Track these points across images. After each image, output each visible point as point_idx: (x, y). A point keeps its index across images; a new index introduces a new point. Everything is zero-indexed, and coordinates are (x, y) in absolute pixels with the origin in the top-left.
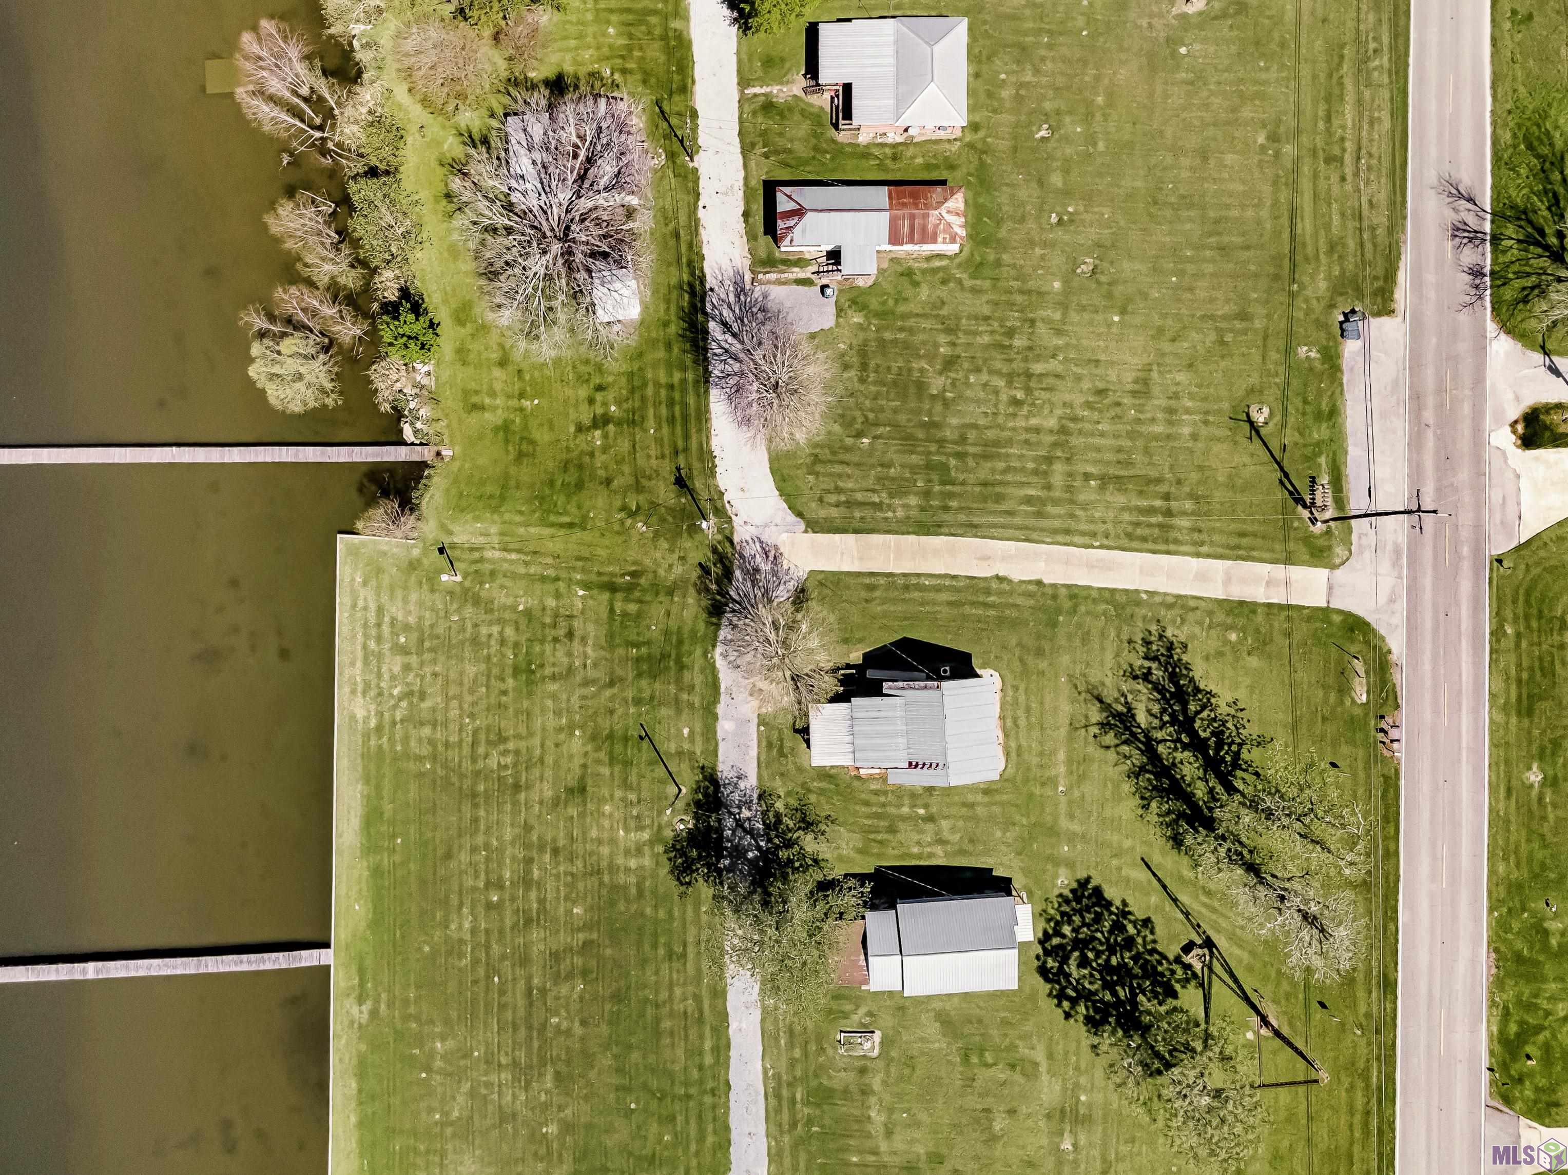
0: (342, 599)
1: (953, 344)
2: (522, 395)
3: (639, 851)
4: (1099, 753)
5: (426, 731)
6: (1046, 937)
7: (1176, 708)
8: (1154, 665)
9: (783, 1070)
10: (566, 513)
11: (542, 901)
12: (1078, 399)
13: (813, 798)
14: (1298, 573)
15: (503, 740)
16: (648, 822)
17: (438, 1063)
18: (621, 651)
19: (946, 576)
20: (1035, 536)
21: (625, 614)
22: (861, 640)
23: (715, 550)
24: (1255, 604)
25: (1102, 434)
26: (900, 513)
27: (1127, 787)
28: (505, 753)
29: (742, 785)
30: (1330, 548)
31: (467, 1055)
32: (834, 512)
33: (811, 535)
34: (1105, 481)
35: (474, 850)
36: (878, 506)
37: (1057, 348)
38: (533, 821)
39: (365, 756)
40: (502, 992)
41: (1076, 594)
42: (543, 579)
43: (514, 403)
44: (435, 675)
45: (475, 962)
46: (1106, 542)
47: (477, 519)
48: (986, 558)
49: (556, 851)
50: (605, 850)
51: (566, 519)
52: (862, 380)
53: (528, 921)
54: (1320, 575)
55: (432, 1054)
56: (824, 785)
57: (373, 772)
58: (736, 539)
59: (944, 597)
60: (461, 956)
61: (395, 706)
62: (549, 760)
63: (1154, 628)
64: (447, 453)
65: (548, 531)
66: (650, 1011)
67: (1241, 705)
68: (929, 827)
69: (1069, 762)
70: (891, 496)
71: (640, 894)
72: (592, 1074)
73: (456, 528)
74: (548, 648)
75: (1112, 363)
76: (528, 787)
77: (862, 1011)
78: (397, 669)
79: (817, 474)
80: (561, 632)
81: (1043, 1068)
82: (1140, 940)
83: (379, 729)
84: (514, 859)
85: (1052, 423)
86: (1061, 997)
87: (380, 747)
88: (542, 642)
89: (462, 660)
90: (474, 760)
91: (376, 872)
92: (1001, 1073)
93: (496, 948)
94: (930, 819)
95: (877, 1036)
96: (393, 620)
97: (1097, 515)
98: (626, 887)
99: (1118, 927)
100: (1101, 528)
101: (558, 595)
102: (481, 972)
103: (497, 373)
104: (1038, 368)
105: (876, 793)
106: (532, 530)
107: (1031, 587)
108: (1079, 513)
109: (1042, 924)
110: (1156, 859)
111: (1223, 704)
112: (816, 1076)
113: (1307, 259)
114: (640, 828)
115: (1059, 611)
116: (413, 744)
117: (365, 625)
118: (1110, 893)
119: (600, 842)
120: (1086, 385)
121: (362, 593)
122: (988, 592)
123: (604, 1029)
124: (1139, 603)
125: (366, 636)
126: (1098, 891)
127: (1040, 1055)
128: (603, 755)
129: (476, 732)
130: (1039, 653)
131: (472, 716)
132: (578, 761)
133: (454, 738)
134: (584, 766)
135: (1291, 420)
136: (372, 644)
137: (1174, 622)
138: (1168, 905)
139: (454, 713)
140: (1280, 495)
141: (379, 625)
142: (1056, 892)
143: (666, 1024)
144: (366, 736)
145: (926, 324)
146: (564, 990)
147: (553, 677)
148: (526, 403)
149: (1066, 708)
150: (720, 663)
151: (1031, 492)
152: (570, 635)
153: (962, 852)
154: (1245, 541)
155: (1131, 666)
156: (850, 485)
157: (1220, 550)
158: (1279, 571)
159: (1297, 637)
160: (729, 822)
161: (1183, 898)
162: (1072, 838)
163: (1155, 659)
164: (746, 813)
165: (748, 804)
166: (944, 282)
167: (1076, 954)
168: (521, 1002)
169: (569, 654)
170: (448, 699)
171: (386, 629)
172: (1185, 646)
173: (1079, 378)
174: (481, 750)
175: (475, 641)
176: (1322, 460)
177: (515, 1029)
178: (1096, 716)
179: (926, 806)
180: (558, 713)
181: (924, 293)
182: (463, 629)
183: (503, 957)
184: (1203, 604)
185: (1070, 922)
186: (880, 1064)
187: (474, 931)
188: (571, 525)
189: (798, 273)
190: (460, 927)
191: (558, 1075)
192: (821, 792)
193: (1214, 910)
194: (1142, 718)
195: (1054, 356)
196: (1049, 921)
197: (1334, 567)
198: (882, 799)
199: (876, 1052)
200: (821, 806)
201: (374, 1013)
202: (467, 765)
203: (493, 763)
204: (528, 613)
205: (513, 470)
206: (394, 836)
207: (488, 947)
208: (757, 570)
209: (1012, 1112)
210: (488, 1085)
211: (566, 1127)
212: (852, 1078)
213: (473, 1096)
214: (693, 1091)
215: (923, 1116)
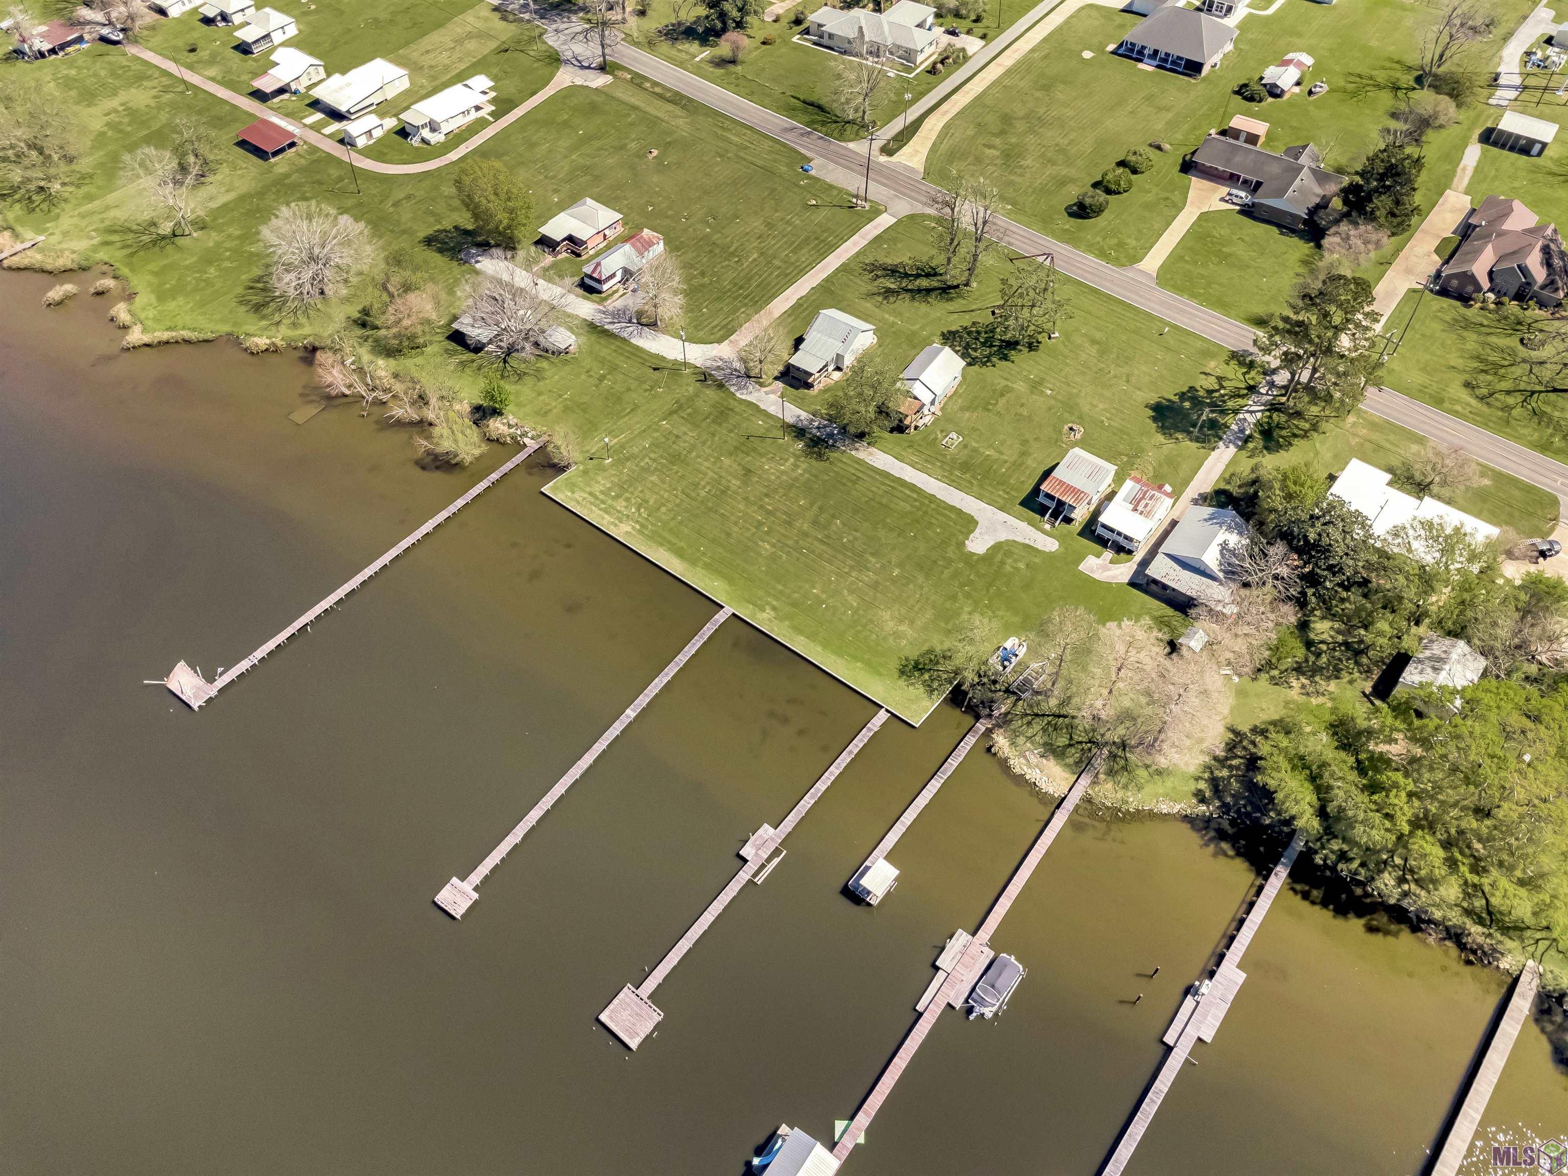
0: (570, 505)
2: (560, 396)
3: (796, 466)
4: (895, 305)
5: (663, 509)
7: (897, 275)
8: (875, 272)
9: (942, 473)
10: (625, 409)
11: (785, 513)
12: (756, 244)
13: (831, 400)
14: (878, 220)
16: (787, 456)
18: (704, 424)
20: (793, 282)
21: (689, 415)
23: (696, 374)
24: (878, 236)
25: (775, 244)
26: (743, 315)
27: (916, 304)
28: (704, 487)
29: (802, 418)
30: (877, 209)
31: (831, 583)
32: (722, 332)
33: (723, 344)
34: (793, 252)
35: (736, 524)
36: (733, 320)
37: (731, 241)
38: (745, 496)
39: (650, 538)
40: (813, 552)
41: (827, 280)
42: (644, 431)
43: (560, 400)
44: (642, 491)
45: (789, 554)
46: (815, 262)
47: (593, 438)
48: (788, 299)
49: (767, 495)
50: (785, 478)
51: (628, 410)
53: (789, 523)
54: (885, 215)
55: (816, 595)
57: (660, 540)
58: (699, 366)
59: (790, 320)
60: (780, 557)
61: (640, 514)
62: (724, 474)
63: (861, 266)
64: (552, 433)
65: (626, 419)
66: (873, 503)
67: (913, 257)
69: (891, 315)
70: (734, 314)
71: (816, 476)
72: (883, 541)
73: (588, 448)
74: (675, 446)
75: (753, 229)
76: (728, 488)
77: (938, 432)
78: (624, 503)
79: (700, 330)
80: (673, 439)
81: (1010, 384)
82: (979, 328)
83: (642, 526)
84: (754, 512)
85: (756, 255)
86: (984, 364)
87: (652, 531)
88: (670, 447)
89: (647, 478)
90: (695, 499)
91: (707, 566)
92: (1002, 401)
93: (790, 543)
95: (954, 432)
96: (602, 492)
97: (803, 260)
98: (808, 480)
99: (969, 333)
101: (657, 431)
102: (795, 554)
103: (541, 398)
104: (732, 249)
106: (619, 423)
107: (812, 291)
108: (798, 264)
110: (952, 309)
111: (908, 262)
112: (955, 463)
113: (771, 168)
114: (787, 460)
115: (828, 287)
116: (664, 517)
117: (591, 503)
118: (953, 328)
119: (778, 477)
120: (753, 240)
121: (577, 495)
122: (801, 305)
123: (866, 524)
124: (848, 265)
125: (597, 506)
126: (950, 332)
127: (1004, 383)
128: (741, 455)
129: (683, 492)
131: (675, 489)
132: (735, 466)
133: (678, 501)
134: (739, 464)
135: (822, 196)
136: (603, 506)
137: (864, 259)
138: (973, 314)
139: (666, 495)
140: (845, 211)
141: (597, 498)
142: (940, 344)
143: (884, 501)
144: (640, 532)
146: (834, 528)
147: (689, 452)
148: (565, 396)
149: (868, 305)
150: (743, 397)
151: (776, 273)
152: (677, 437)
154: (853, 227)
155: (869, 279)
156: (716, 323)
158: (873, 224)
159: (901, 231)
160: (814, 431)
161: (974, 307)
162: (923, 328)
163: (873, 271)
164: (816, 424)
165: (813, 421)
167: (970, 350)
168: (824, 548)
169: (685, 442)
171: (602, 496)
172: (876, 261)
173: (748, 240)
174: (693, 495)
175: (643, 469)
176: (845, 196)
178: (880, 299)
180: (707, 460)
182: (634, 471)
183: (797, 542)
184: (865, 248)
185: (955, 346)
186: (967, 438)
187: (773, 546)
188: (632, 410)
189: (617, 295)
190: (766, 550)
191: (872, 554)
192: (833, 396)
193: (985, 301)
194: (893, 286)
195: (733, 243)
197: (885, 211)
199: (961, 437)
200: (837, 400)
201: (774, 609)
202: (694, 503)
203: (703, 493)
204: (652, 445)
205: (587, 416)
206: (699, 550)
207: (787, 545)
208: (718, 366)
209: (1022, 405)
210: (852, 583)
211: (901, 565)
212: (966, 452)
213: (851, 592)
214: (924, 509)
215: (1002, 437)
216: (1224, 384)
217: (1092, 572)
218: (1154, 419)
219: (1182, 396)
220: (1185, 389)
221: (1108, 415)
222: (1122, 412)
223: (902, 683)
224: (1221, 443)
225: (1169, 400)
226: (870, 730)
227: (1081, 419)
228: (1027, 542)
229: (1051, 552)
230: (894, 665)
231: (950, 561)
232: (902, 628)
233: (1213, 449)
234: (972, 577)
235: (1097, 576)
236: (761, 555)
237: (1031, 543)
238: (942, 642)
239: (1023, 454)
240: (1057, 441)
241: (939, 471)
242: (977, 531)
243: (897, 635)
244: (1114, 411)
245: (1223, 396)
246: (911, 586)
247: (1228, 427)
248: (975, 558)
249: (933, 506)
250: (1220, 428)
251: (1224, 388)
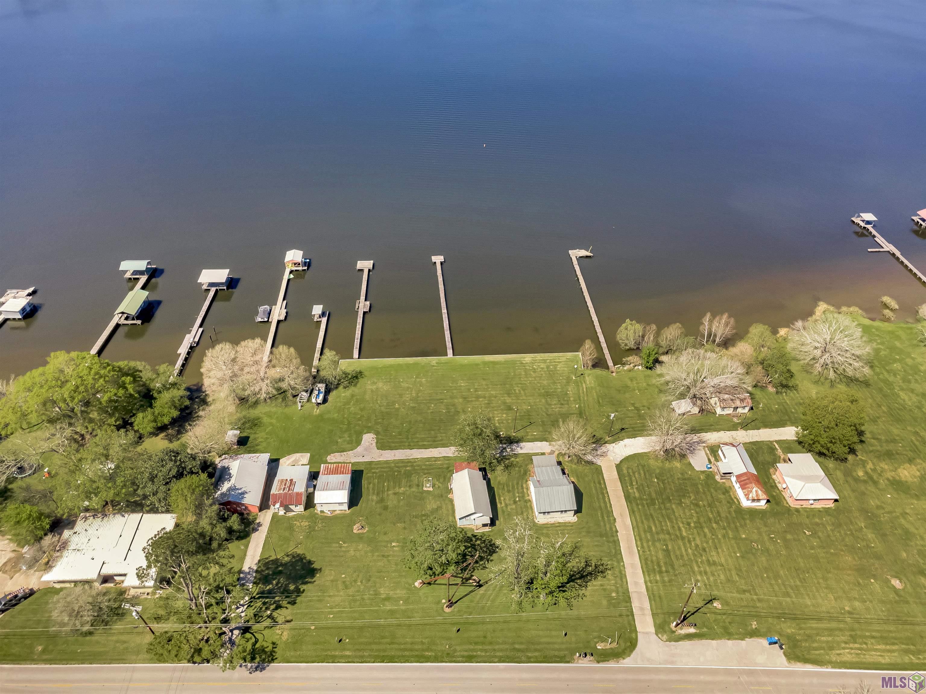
0: (561, 354)
1: (704, 506)
2: (639, 390)
5: (524, 373)
6: (475, 536)
7: (577, 576)
8: (593, 567)
9: (417, 463)
10: (603, 401)
11: (472, 401)
12: (698, 542)
13: (517, 469)
14: (650, 620)
15: (524, 390)
16: (502, 425)
17: (418, 380)
19: (611, 505)
20: (636, 530)
22: (578, 480)
23: (601, 439)
24: (631, 602)
25: (686, 550)
26: (630, 491)
28: (519, 391)
29: (519, 449)
30: (665, 632)
31: (420, 386)
32: (625, 471)
33: (614, 465)
34: (667, 551)
35: (487, 385)
36: (631, 484)
37: (717, 536)
38: (498, 398)
39: (513, 361)
40: (441, 393)
42: (579, 397)
43: (636, 388)
44: (542, 374)
45: (451, 387)
46: (641, 552)
47: (594, 381)
48: (621, 515)
49: (489, 404)
51: (601, 401)
52: (678, 479)
53: (465, 398)
54: (652, 630)
55: (421, 378)
56: (522, 471)
57: (509, 363)
58: (607, 445)
59: (603, 505)
60: (453, 384)
61: (530, 367)
62: (519, 401)
63: (609, 567)
64: (614, 374)
65: (596, 397)
67: (584, 598)
68: (512, 502)
70: (637, 488)
72: (415, 415)
73: (590, 377)
74: (556, 399)
75: (718, 553)
76: (509, 397)
77: (440, 485)
78: (542, 366)
79: (638, 466)
80: (562, 402)
82: (478, 565)
83: (522, 363)
84: (485, 394)
85: (684, 534)
87: (517, 364)
88: (558, 398)
89: (547, 380)
90: (516, 384)
91: (477, 365)
93: (455, 391)
94: (515, 502)
95: (431, 489)
96: (557, 365)
97: (652, 549)
100: (647, 550)
101: (574, 401)
102: (448, 388)
103: (645, 384)
104: (706, 530)
105: (522, 486)
106: (595, 394)
107: (614, 529)
108: (650, 543)
109: (479, 535)
111: (583, 592)
112: (415, 473)
113: (798, 625)
114: (499, 423)
115: (607, 537)
116: (519, 370)
117: (554, 359)
118: (495, 556)
120: (705, 545)
121: (564, 358)
122: (608, 516)
123: (430, 417)
124: (618, 562)
125: (550, 360)
126: (495, 552)
128: (523, 414)
129: (525, 384)
130: (588, 532)
131: (530, 383)
132: (520, 408)
133: (522, 379)
134: (518, 409)
135: (719, 617)
136: (548, 361)
137: (614, 574)
139: (530, 379)
140: (684, 611)
141: (555, 362)
142: (493, 539)
143: (433, 432)
144: (520, 361)
145: (709, 498)
146: (443, 407)
147: (546, 401)
148: (637, 391)
151: (653, 528)
152: (562, 404)
153: (503, 512)
154: (657, 599)
155: (591, 560)
156: (637, 476)
157: (650, 589)
158: (648, 612)
159: (620, 619)
160: (505, 446)
163: (596, 567)
164: (508, 450)
165: (512, 450)
166: (728, 502)
167: (469, 545)
168: (438, 398)
169: (555, 404)
170: (535, 378)
171: (554, 364)
172: (605, 577)
173: (707, 542)
174: (519, 385)
175: (555, 383)
176: (705, 630)
177: (430, 397)
179: (519, 500)
180: (535, 402)
181: (722, 496)
182: (558, 380)
183: (453, 393)
184: (625, 583)
185: (482, 543)
186: (421, 490)
187: (461, 386)
188: (599, 402)
189: (713, 458)
190: (462, 383)
191: (415, 407)
192: (520, 471)
193: (494, 590)
195: (713, 535)
196: (481, 536)
197: (657, 634)
198: (520, 488)
199: (425, 489)
200: (514, 472)
201: (433, 366)
202: (514, 382)
203: (516, 388)
204: (567, 394)
205: (613, 389)
206: (489, 368)
207: (455, 389)
208: (597, 450)
209: (405, 528)
210: (411, 391)
211: (398, 409)
212: (416, 481)
213: (408, 388)
214: (410, 440)
215: (402, 503)
216: (269, 620)
217: (302, 456)
218: (310, 562)
219: (298, 592)
220: (299, 600)
221: (343, 549)
222: (335, 556)
223: (358, 370)
224: (255, 568)
225: (306, 583)
226: (356, 348)
227: (360, 537)
228: (345, 453)
229: (330, 454)
230: (366, 373)
231: (377, 423)
232: (375, 387)
233: (259, 561)
234: (360, 422)
235: (298, 455)
236: (463, 380)
237: (342, 453)
238: (353, 391)
239: (382, 500)
240: (367, 518)
241: (419, 463)
242: (374, 444)
243: (374, 383)
244: (342, 554)
245: (267, 609)
246: (385, 404)
247: (254, 583)
248: (365, 431)
249: (407, 444)
250: (260, 579)
251: (269, 617)
